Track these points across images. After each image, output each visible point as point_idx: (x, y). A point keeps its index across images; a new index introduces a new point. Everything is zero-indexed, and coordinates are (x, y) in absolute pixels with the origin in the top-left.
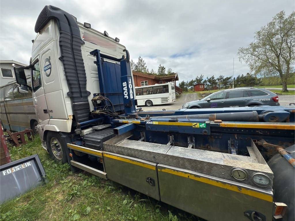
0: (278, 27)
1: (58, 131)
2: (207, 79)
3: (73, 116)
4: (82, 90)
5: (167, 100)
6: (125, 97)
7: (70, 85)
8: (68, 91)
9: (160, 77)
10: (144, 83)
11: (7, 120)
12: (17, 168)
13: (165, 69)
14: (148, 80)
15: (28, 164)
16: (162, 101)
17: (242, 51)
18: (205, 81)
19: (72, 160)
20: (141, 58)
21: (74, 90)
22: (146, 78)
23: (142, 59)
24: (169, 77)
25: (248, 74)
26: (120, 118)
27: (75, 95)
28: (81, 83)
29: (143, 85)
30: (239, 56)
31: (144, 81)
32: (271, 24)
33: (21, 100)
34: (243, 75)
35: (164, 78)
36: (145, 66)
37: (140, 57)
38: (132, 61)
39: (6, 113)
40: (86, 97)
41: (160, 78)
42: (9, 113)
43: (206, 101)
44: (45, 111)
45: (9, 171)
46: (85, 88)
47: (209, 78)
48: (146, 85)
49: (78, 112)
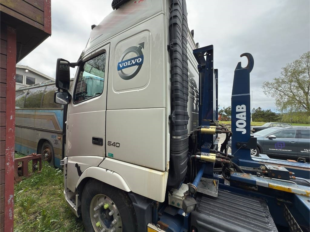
0: (305, 66)
1: (128, 190)
2: (223, 109)
4: (186, 112)
6: (237, 130)
17: (267, 84)
18: (222, 111)
21: (180, 110)
25: (259, 108)
26: (240, 171)
30: (264, 90)
32: (297, 61)
33: (34, 111)
34: (254, 108)
43: (267, 137)
44: (97, 141)
47: (225, 108)
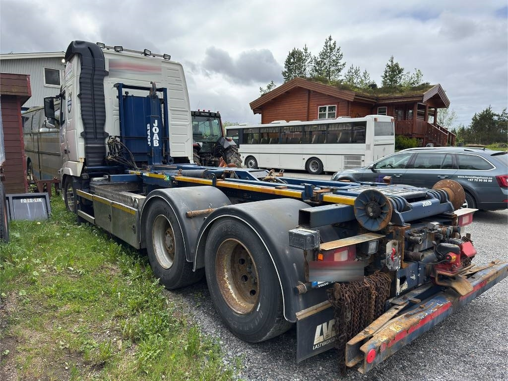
1: (71, 174)
3: (85, 159)
4: (98, 131)
5: (359, 163)
6: (148, 143)
7: (85, 124)
8: (83, 131)
9: (380, 95)
10: (327, 112)
11: (38, 164)
12: (31, 200)
13: (400, 71)
14: (338, 103)
15: (40, 200)
16: (348, 163)
19: (79, 209)
20: (332, 42)
21: (88, 130)
22: (331, 99)
23: (334, 44)
24: (405, 98)
27: (88, 136)
28: (97, 122)
29: (322, 116)
31: (327, 107)
35: (391, 99)
36: (342, 63)
37: (330, 39)
38: (306, 50)
39: (38, 153)
40: (104, 139)
41: (377, 99)
42: (42, 153)
44: (66, 152)
45: (25, 201)
46: (103, 128)
48: (332, 116)
49: (90, 155)
